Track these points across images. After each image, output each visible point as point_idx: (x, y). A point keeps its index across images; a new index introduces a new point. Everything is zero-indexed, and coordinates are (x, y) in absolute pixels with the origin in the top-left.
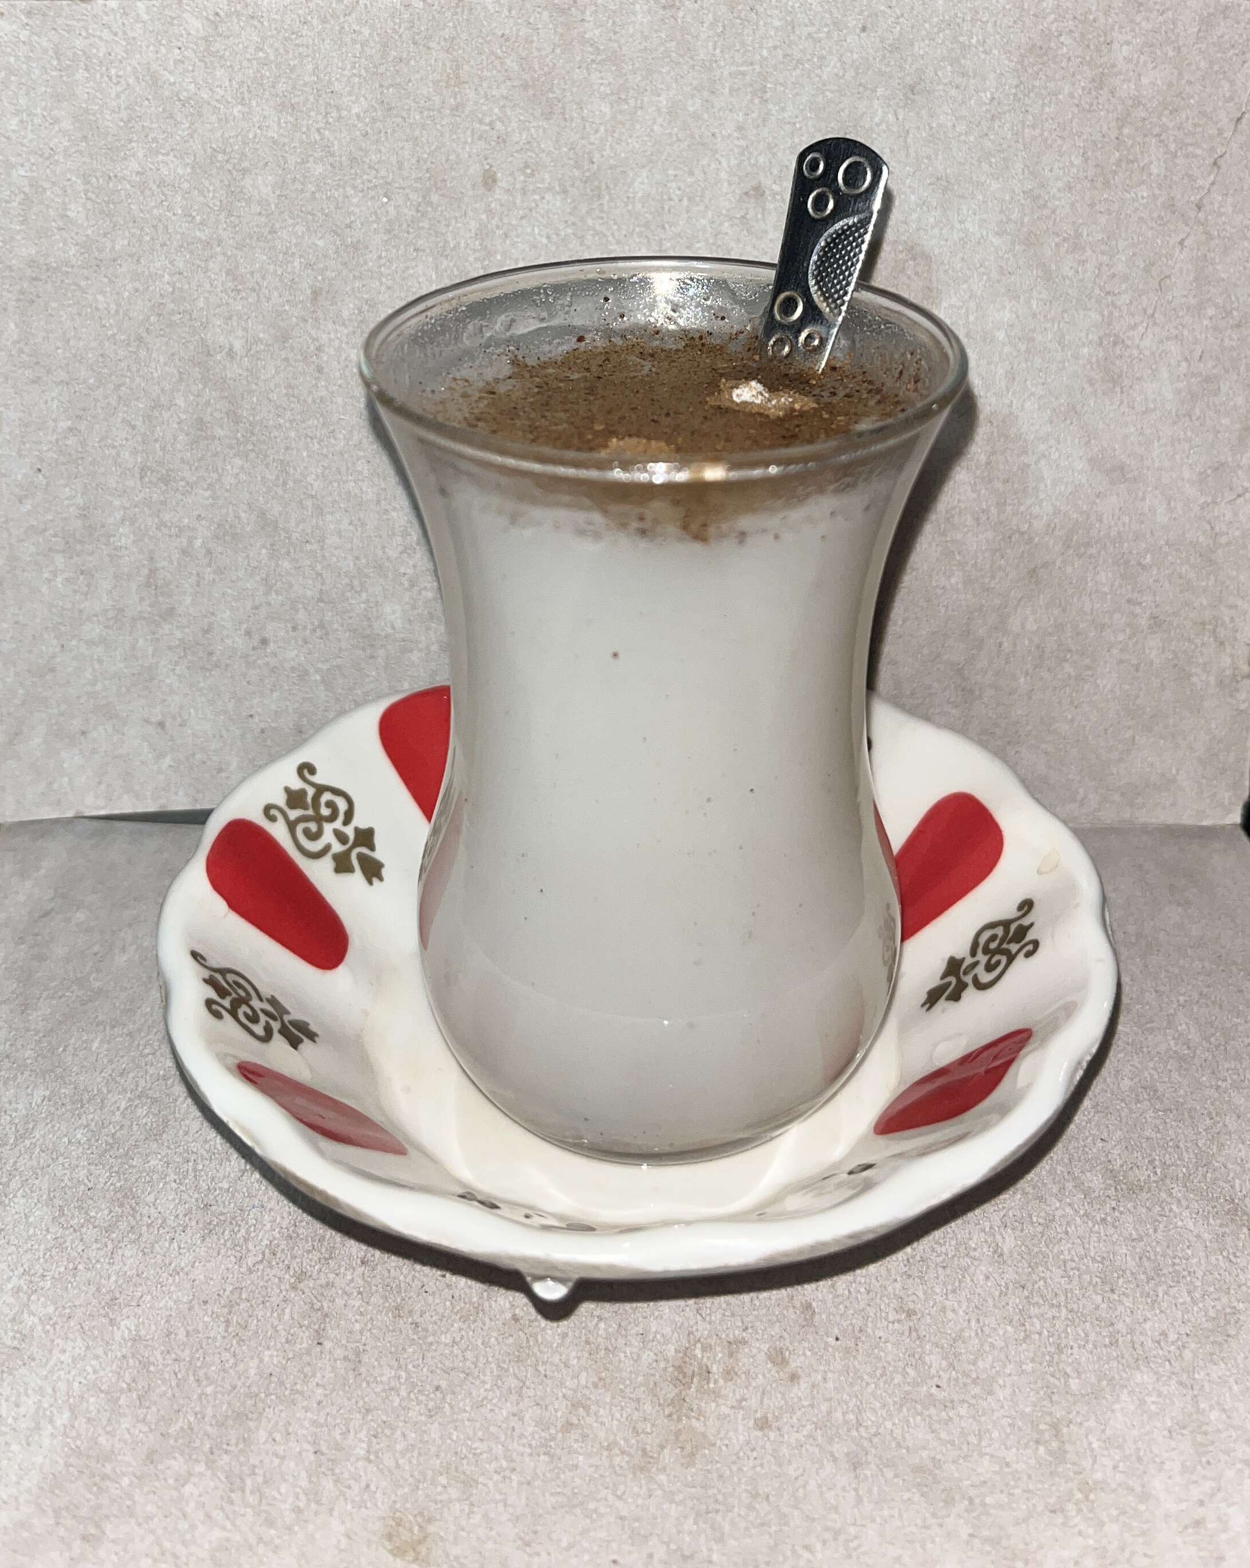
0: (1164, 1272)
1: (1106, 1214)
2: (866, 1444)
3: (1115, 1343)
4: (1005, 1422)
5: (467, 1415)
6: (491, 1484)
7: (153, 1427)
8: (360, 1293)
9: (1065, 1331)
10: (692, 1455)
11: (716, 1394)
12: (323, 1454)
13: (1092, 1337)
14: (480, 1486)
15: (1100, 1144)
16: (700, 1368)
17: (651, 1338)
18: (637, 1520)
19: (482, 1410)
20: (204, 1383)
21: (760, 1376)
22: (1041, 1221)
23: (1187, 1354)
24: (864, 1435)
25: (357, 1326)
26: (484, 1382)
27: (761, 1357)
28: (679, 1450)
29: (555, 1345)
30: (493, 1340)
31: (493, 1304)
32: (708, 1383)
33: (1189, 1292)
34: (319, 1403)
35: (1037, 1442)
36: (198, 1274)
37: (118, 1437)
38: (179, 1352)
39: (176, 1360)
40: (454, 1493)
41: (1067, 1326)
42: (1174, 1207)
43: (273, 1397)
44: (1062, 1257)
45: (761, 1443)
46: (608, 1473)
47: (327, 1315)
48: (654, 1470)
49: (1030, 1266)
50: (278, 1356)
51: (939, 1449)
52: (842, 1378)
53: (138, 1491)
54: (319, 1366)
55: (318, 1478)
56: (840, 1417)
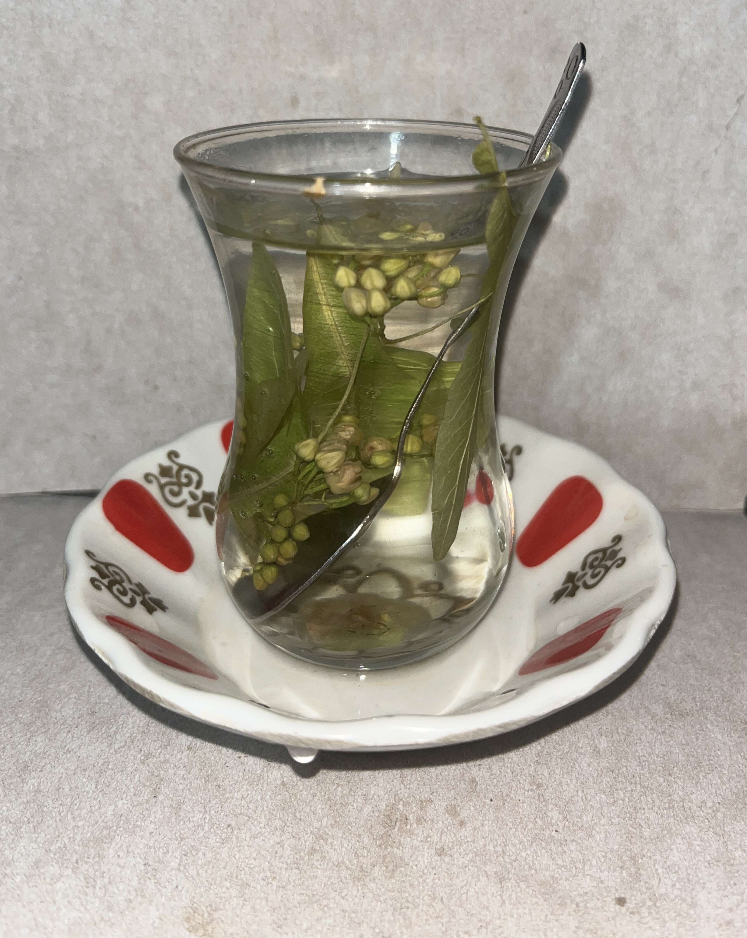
0: (704, 764)
1: (665, 729)
3: (671, 807)
4: (600, 854)
5: (247, 843)
6: (259, 887)
7: (41, 846)
8: (185, 766)
9: (640, 799)
10: (393, 871)
11: (411, 833)
12: (150, 866)
13: (658, 803)
14: (251, 888)
15: (661, 688)
16: (402, 816)
17: (371, 797)
18: (354, 912)
19: (256, 840)
20: (77, 820)
21: (440, 822)
22: (624, 732)
23: (720, 815)
24: (507, 860)
25: (181, 787)
26: (260, 823)
27: (441, 811)
28: (384, 868)
29: (308, 801)
30: (268, 796)
31: (270, 775)
32: (406, 826)
33: (720, 778)
34: (151, 833)
35: (622, 868)
36: (83, 753)
37: (17, 851)
38: (64, 800)
39: (61, 805)
40: (234, 893)
41: (641, 796)
42: (709, 726)
43: (121, 829)
44: (637, 754)
45: (439, 864)
46: (337, 882)
47: (162, 780)
48: (367, 880)
49: (617, 759)
50: (127, 804)
51: (556, 871)
52: (494, 824)
53: (26, 886)
54: (154, 810)
55: (145, 881)
56: (492, 848)
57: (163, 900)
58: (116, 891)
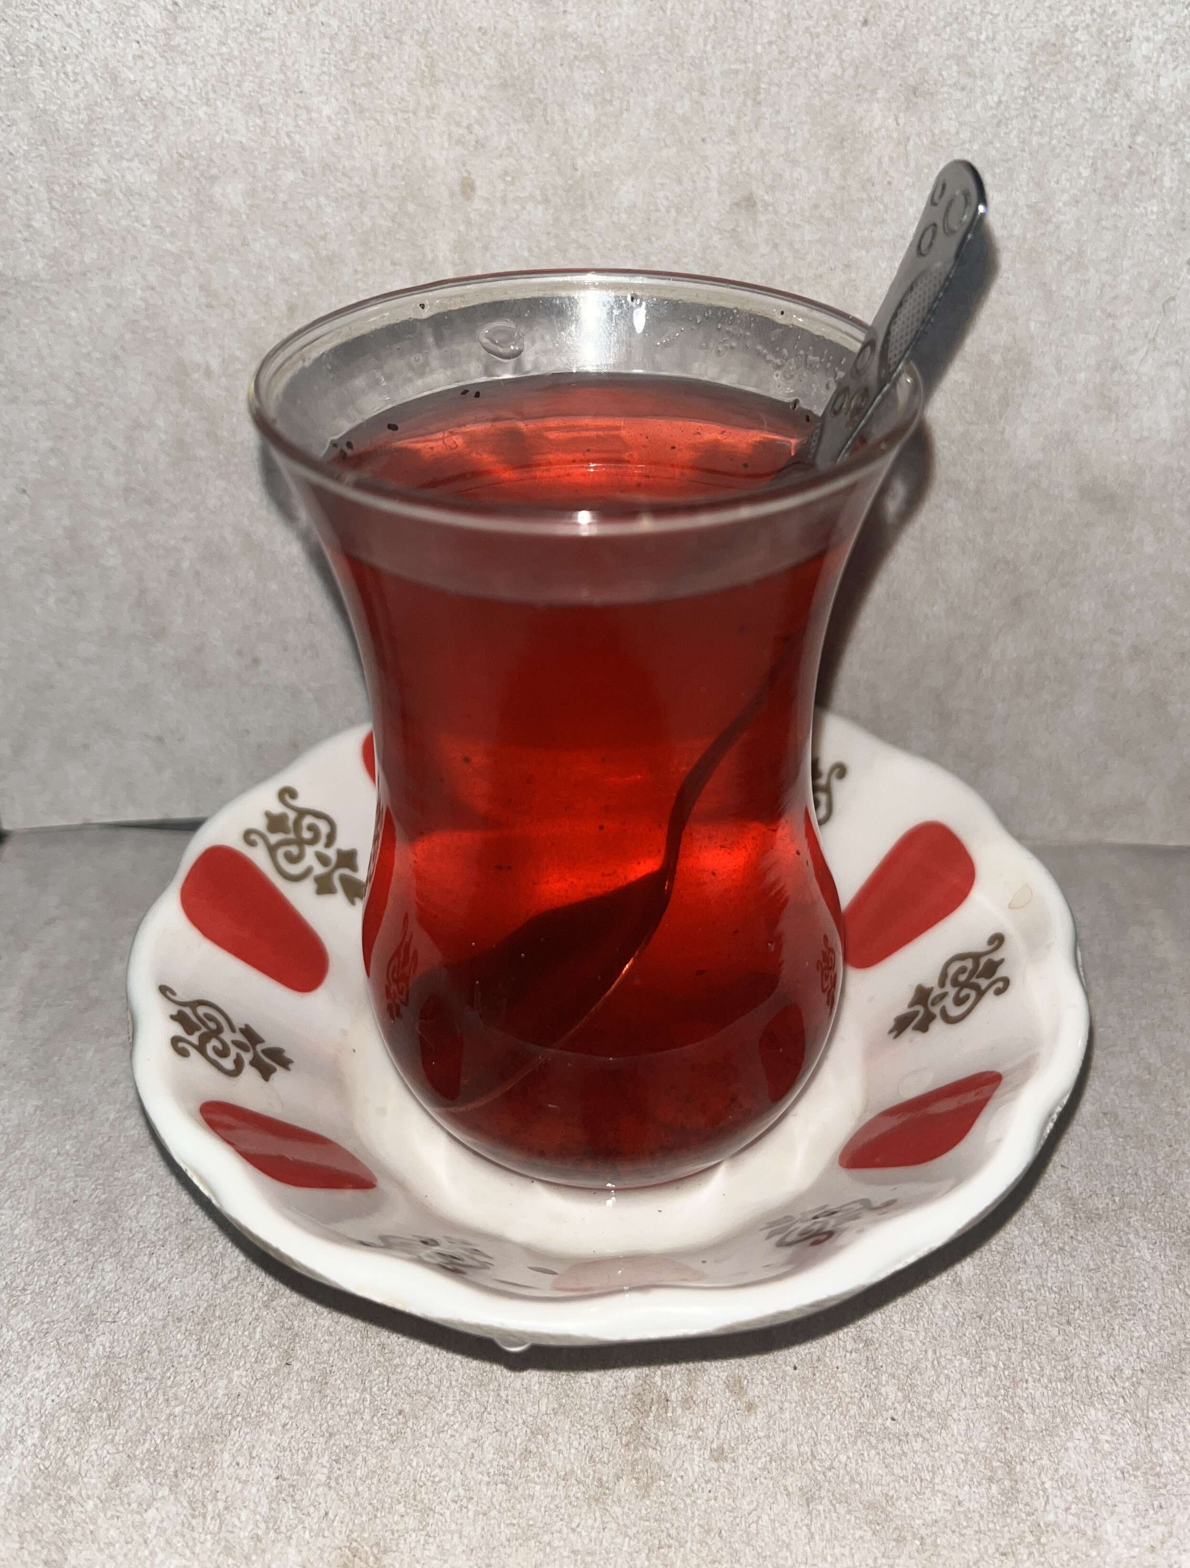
0: (1121, 1303)
1: (1064, 1243)
2: (820, 1477)
3: (1069, 1378)
4: (958, 1457)
5: (428, 1440)
6: (448, 1513)
7: (121, 1448)
9: (1021, 1364)
10: (647, 1486)
11: (674, 1423)
13: (1047, 1371)
14: (436, 1516)
16: (660, 1396)
18: (590, 1554)
19: (441, 1435)
20: (173, 1403)
21: (718, 1405)
22: (1000, 1248)
23: (1142, 1391)
24: (818, 1468)
25: (326, 1347)
26: (446, 1407)
27: (719, 1386)
28: (634, 1481)
32: (666, 1412)
34: (285, 1425)
35: (991, 1480)
36: (175, 1290)
37: (86, 1458)
38: (151, 1371)
39: (147, 1379)
40: (411, 1523)
41: (1023, 1358)
42: (1131, 1237)
43: (240, 1419)
44: (1019, 1287)
45: (716, 1475)
46: (563, 1504)
47: (297, 1335)
48: (609, 1502)
49: (987, 1296)
50: (246, 1376)
51: (892, 1485)
52: (799, 1409)
53: (102, 1515)
54: (286, 1387)
55: (278, 1505)
56: (795, 1448)
57: (307, 1536)
58: (237, 1522)
